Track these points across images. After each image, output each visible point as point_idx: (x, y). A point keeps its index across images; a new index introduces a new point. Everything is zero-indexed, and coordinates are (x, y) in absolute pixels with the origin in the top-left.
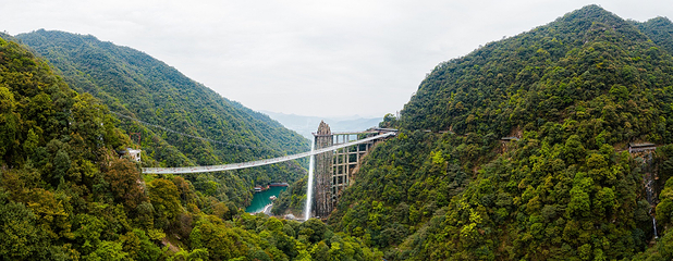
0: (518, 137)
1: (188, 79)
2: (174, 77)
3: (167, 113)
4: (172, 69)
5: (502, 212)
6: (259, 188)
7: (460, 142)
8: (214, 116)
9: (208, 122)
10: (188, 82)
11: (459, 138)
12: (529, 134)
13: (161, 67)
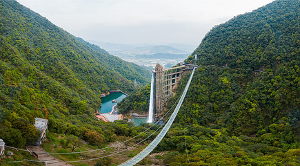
0: (263, 71)
1: (55, 26)
2: (46, 24)
3: (43, 51)
4: (45, 19)
5: (264, 102)
6: (104, 95)
7: (234, 72)
8: (73, 52)
9: (69, 56)
10: (55, 28)
11: (232, 70)
12: (268, 70)
13: (37, 17)
